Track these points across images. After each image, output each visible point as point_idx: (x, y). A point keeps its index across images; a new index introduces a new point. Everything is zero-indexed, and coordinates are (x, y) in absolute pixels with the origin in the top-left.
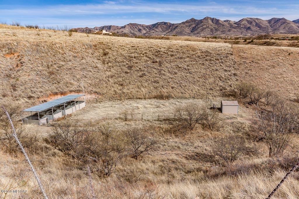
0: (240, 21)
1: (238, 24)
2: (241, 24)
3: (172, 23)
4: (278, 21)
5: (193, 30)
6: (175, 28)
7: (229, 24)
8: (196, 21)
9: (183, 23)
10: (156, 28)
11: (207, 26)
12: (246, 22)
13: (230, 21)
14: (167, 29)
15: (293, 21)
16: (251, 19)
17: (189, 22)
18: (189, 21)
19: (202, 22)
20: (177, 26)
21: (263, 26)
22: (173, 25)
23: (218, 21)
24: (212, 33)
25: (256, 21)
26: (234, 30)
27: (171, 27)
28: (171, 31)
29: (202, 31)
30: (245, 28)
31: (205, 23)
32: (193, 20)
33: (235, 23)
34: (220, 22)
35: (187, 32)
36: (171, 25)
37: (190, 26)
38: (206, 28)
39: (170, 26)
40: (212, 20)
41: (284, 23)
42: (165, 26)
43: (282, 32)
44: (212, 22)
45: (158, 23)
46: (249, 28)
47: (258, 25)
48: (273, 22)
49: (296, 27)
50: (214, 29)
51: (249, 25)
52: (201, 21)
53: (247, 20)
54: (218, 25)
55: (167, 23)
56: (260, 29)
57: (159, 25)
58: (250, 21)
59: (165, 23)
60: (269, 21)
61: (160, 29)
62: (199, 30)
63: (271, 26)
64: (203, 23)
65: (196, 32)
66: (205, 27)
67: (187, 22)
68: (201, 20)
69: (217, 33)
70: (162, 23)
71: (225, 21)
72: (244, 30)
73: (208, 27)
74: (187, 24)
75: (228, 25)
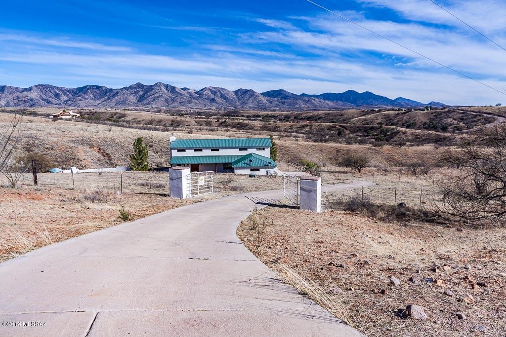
0: (201, 90)
1: (200, 93)
2: (203, 95)
3: (109, 87)
4: (245, 92)
5: (141, 99)
6: (114, 95)
7: (188, 92)
8: (145, 87)
9: (125, 88)
10: (84, 94)
11: (161, 94)
12: (209, 92)
13: (189, 89)
14: (102, 96)
15: (262, 94)
16: (215, 88)
17: (134, 88)
18: (134, 86)
19: (153, 89)
20: (117, 93)
21: (229, 98)
22: (111, 90)
23: (174, 88)
24: (167, 104)
25: (221, 91)
26: (194, 100)
27: (108, 94)
28: (109, 99)
29: (154, 100)
30: (208, 99)
31: (157, 91)
32: (139, 86)
33: (196, 93)
34: (177, 90)
35: (133, 101)
36: (108, 91)
37: (135, 93)
38: (158, 97)
39: (106, 92)
40: (167, 86)
41: (253, 95)
42: (98, 92)
43: (252, 106)
44: (167, 89)
45: (88, 86)
46: (213, 99)
47: (223, 96)
48: (240, 94)
49: (265, 101)
50: (170, 99)
51: (213, 97)
52: (151, 88)
53: (210, 90)
54: (174, 93)
55: (101, 87)
56: (226, 102)
57: (88, 89)
58: (214, 91)
59: (98, 87)
60: (236, 92)
61: (91, 96)
62: (149, 99)
63: (238, 98)
64: (154, 90)
65: (145, 102)
66: (157, 95)
67: (131, 87)
68: (152, 86)
69: (173, 105)
70: (94, 86)
71: (182, 89)
72: (208, 102)
73: (162, 96)
74: (131, 90)
75: (187, 95)
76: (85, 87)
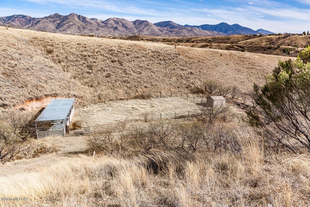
0: (107, 20)
1: (106, 23)
2: (108, 24)
3: (33, 17)
4: (141, 22)
5: (59, 26)
6: (36, 23)
7: (96, 22)
8: (61, 17)
9: (45, 17)
10: (12, 21)
11: (74, 23)
12: (113, 22)
13: (97, 19)
14: (26, 24)
15: (155, 24)
16: (117, 19)
17: (53, 17)
18: (53, 16)
19: (68, 18)
20: (39, 21)
21: (129, 27)
22: (34, 19)
23: (85, 18)
24: (79, 31)
25: (122, 21)
26: (102, 29)
27: (31, 22)
28: (32, 26)
29: (68, 28)
30: (112, 27)
31: (71, 20)
32: (57, 16)
33: (103, 22)
34: (87, 20)
35: (52, 28)
36: (32, 19)
37: (54, 22)
38: (72, 25)
39: (30, 21)
40: (79, 17)
41: (147, 25)
42: (24, 20)
43: (146, 33)
44: (79, 19)
45: (15, 15)
46: (116, 28)
47: (124, 26)
48: (137, 24)
49: (157, 30)
50: (81, 27)
51: (116, 25)
52: (66, 18)
53: (114, 20)
54: (85, 22)
55: (26, 16)
56: (126, 30)
57: (16, 18)
58: (117, 21)
59: (24, 17)
60: (134, 23)
61: (18, 23)
62: (65, 27)
63: (136, 27)
64: (68, 20)
65: (62, 29)
66: (71, 23)
67: (50, 17)
68: (67, 16)
69: (84, 32)
70: (20, 15)
71: (91, 19)
72: (112, 30)
73: (75, 24)
74: (51, 19)
75: (96, 24)
76: (13, 16)
